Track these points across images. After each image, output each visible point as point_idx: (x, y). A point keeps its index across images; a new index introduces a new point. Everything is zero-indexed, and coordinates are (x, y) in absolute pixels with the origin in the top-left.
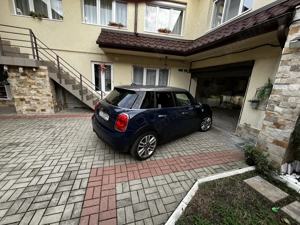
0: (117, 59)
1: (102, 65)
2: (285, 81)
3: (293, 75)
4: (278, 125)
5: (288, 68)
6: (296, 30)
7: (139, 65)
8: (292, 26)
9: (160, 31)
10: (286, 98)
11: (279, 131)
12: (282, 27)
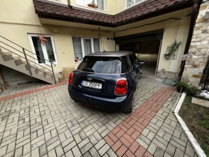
0: (55, 30)
1: (41, 37)
2: (198, 39)
3: (203, 35)
4: (195, 66)
5: (200, 32)
6: (205, 7)
7: (77, 36)
8: (202, 5)
9: (89, 5)
10: (199, 50)
11: (196, 69)
12: (196, 5)
